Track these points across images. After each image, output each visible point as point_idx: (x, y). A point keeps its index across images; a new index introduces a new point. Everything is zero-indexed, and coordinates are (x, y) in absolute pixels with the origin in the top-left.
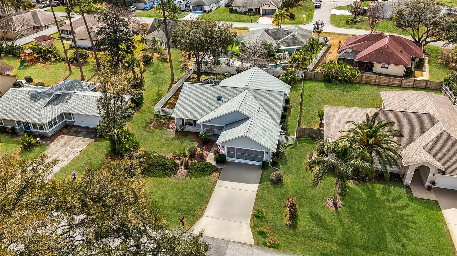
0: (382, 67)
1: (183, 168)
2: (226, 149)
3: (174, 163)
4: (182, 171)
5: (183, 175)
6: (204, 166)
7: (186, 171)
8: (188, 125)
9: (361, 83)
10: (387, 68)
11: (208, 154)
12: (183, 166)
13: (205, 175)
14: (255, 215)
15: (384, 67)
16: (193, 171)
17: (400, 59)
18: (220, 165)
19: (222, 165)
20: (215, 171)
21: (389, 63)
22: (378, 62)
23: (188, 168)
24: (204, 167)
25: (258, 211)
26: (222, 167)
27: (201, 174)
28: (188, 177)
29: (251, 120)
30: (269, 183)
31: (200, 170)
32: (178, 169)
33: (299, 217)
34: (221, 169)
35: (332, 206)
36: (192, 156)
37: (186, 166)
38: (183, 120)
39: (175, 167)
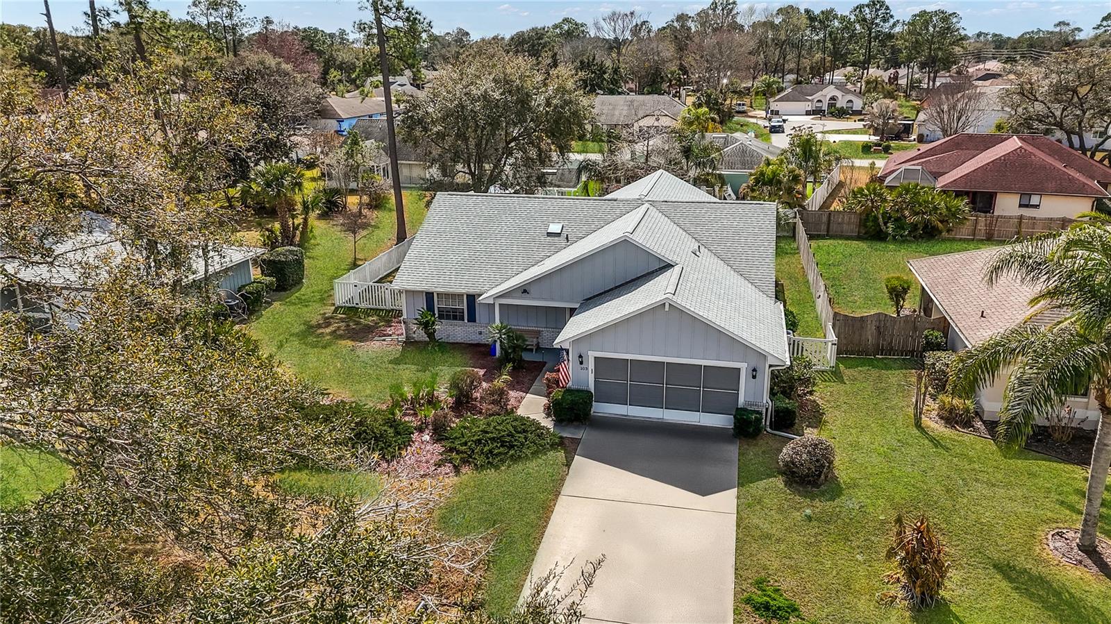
0: (1021, 206)
1: (427, 437)
2: (591, 366)
3: (393, 423)
4: (424, 447)
5: (427, 462)
6: (509, 427)
7: (438, 448)
8: (448, 318)
9: (973, 240)
10: (1037, 206)
11: (522, 398)
12: (427, 432)
13: (515, 459)
14: (748, 601)
15: (1027, 206)
16: (465, 444)
17: (1072, 180)
18: (572, 430)
19: (577, 427)
20: (553, 446)
21: (1042, 192)
22: (1008, 190)
23: (447, 439)
24: (512, 430)
25: (759, 584)
26: (581, 434)
27: (500, 454)
28: (447, 468)
29: (677, 269)
30: (779, 482)
31: (493, 439)
32: (409, 442)
33: (953, 608)
34: (576, 442)
35: (1081, 562)
36: (463, 402)
37: (440, 432)
38: (429, 296)
39: (397, 433)
